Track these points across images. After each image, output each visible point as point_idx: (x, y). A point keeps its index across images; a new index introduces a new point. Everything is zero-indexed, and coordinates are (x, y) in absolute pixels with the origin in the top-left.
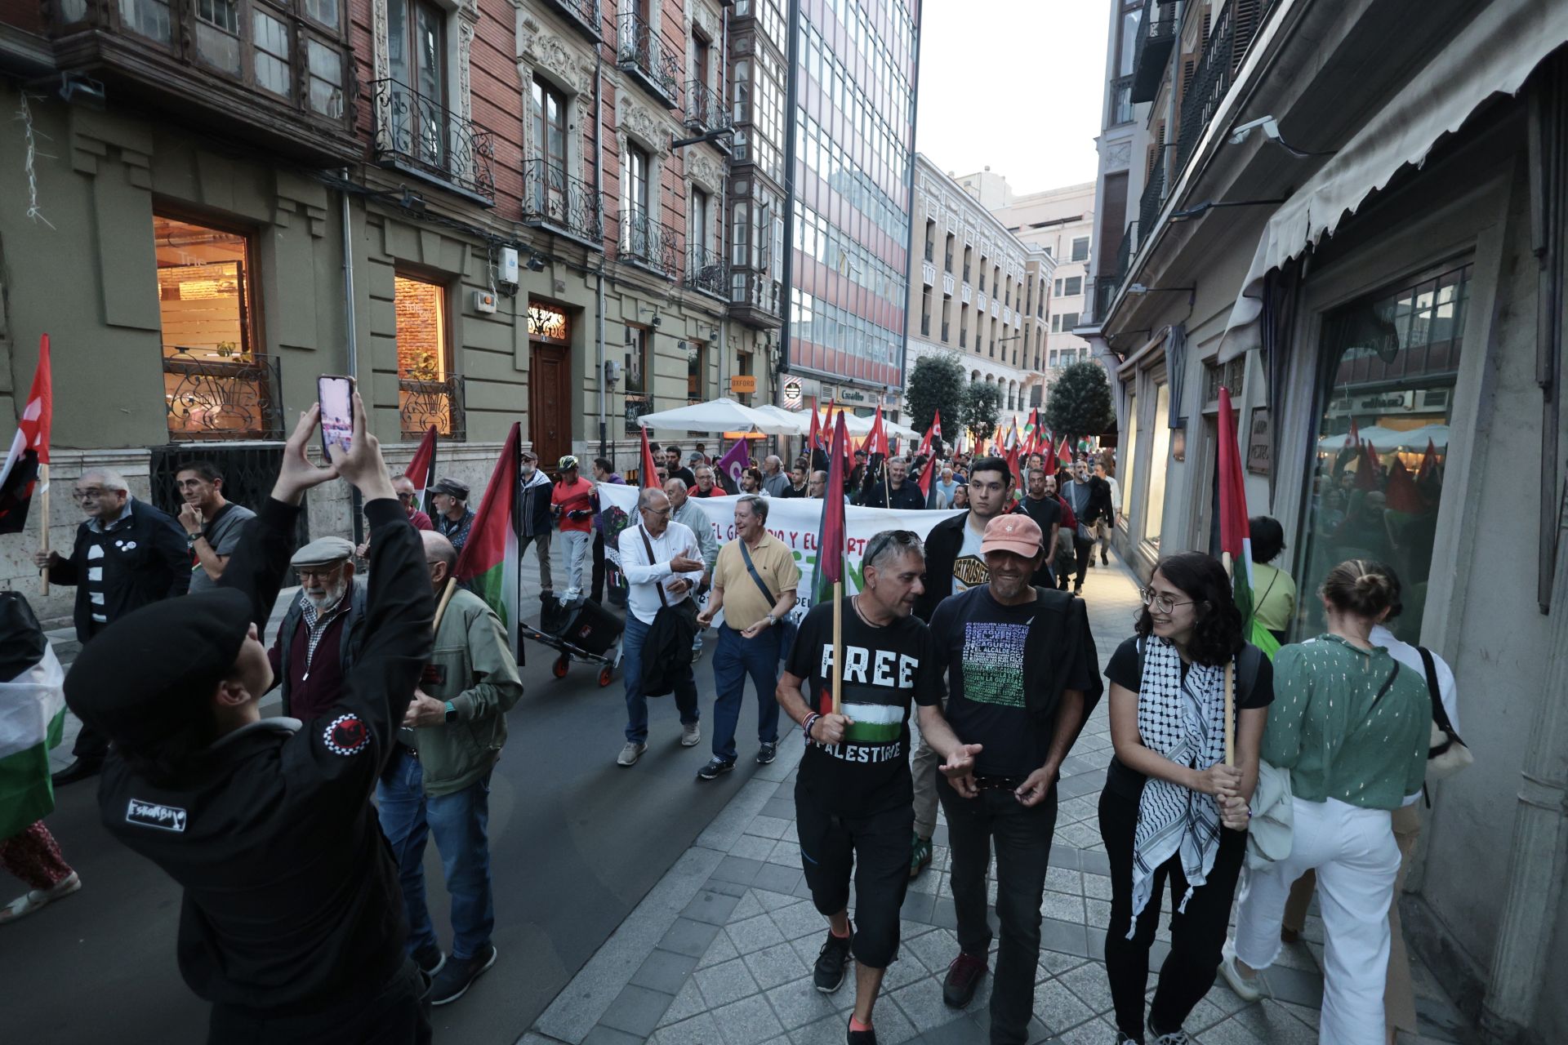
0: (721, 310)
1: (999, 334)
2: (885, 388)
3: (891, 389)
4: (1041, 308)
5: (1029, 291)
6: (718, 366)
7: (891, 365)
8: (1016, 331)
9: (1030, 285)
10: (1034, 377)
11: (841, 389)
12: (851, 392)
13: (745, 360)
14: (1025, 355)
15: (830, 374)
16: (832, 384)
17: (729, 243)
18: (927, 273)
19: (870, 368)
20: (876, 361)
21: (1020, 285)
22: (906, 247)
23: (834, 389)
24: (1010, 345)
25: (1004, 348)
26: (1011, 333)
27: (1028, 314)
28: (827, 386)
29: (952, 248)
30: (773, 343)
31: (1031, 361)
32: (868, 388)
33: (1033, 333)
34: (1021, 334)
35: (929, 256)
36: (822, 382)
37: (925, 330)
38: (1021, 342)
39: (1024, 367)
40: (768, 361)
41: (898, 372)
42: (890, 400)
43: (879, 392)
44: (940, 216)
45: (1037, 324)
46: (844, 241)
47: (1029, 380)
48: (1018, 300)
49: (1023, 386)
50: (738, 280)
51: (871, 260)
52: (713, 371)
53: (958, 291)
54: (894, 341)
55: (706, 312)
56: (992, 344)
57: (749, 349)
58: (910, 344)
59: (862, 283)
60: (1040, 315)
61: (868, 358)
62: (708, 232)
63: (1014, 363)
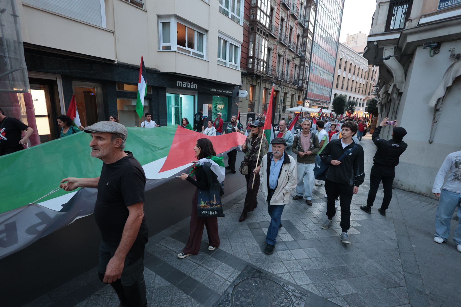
0: (297, 88)
1: (358, 86)
2: (326, 102)
3: (328, 102)
4: (372, 78)
5: (369, 73)
6: (295, 99)
7: (328, 96)
8: (364, 85)
9: (369, 71)
10: (368, 97)
11: (316, 102)
12: (318, 103)
13: (299, 97)
14: (366, 91)
15: (314, 99)
16: (314, 101)
17: (299, 75)
18: (339, 72)
19: (323, 97)
20: (324, 95)
21: (366, 71)
22: (334, 66)
23: (315, 102)
24: (361, 89)
25: (359, 90)
26: (362, 85)
27: (368, 80)
28: (313, 102)
29: (347, 64)
30: (304, 93)
31: (367, 93)
32: (322, 102)
33: (369, 85)
34: (365, 86)
35: (340, 68)
36: (313, 101)
37: (337, 87)
38: (364, 88)
39: (365, 95)
40: (303, 97)
41: (329, 97)
42: (327, 104)
43: (324, 103)
44: (344, 57)
45: (370, 82)
46: (320, 68)
47: (366, 98)
48: (365, 76)
49: (364, 100)
50: (301, 82)
51: (326, 71)
52: (294, 100)
53: (347, 75)
54: (329, 90)
55: (295, 89)
56: (356, 89)
57: (300, 95)
58: (333, 90)
59: (323, 78)
60: (372, 80)
61: (323, 95)
62: (296, 73)
63: (362, 93)
